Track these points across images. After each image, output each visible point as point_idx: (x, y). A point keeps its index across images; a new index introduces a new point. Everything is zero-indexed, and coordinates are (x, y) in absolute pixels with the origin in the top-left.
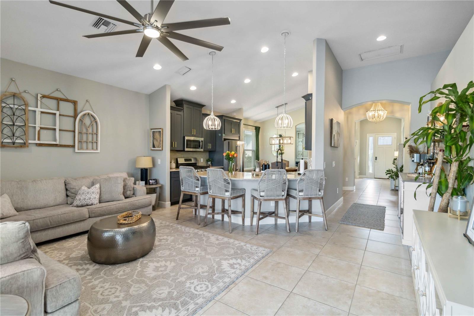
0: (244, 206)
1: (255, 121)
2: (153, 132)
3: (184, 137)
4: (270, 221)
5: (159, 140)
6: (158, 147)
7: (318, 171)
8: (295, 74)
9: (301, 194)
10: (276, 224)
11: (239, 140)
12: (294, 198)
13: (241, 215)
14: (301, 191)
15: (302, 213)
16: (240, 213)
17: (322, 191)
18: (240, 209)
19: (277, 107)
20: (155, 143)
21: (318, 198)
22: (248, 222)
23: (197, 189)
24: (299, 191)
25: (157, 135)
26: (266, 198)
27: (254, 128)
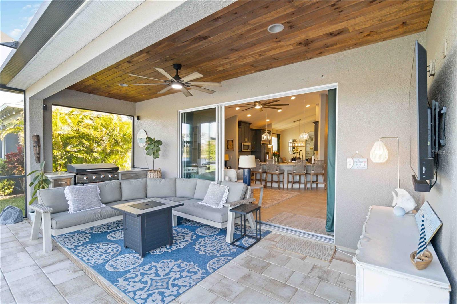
0: (284, 178)
1: (277, 131)
2: (228, 141)
3: (242, 143)
4: (296, 186)
5: (232, 146)
6: (231, 149)
7: (321, 160)
8: (308, 106)
9: (313, 172)
10: (300, 188)
11: (270, 144)
12: (310, 174)
13: (282, 183)
14: (313, 171)
15: (313, 182)
16: (282, 182)
17: (324, 171)
18: (282, 180)
19: (294, 122)
20: (229, 147)
21: (322, 174)
22: (286, 186)
23: (260, 170)
24: (312, 171)
25: (230, 143)
26: (296, 173)
27: (276, 135)
